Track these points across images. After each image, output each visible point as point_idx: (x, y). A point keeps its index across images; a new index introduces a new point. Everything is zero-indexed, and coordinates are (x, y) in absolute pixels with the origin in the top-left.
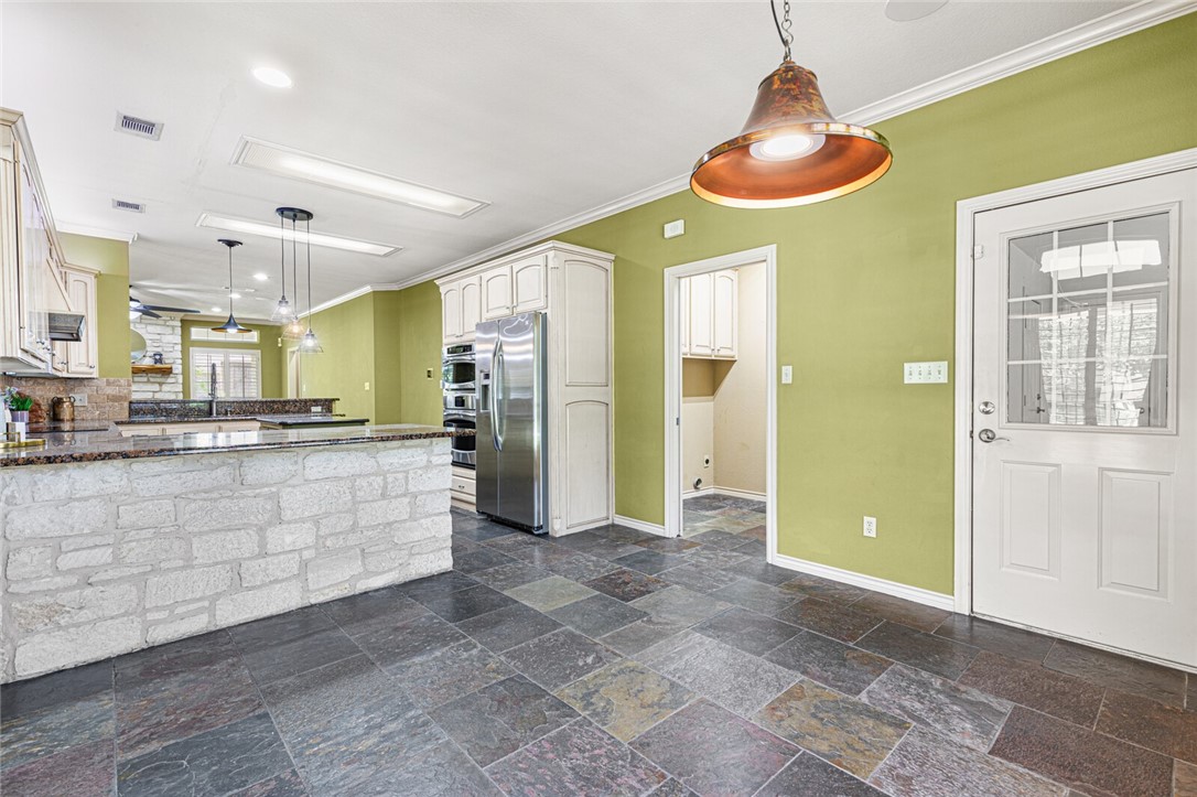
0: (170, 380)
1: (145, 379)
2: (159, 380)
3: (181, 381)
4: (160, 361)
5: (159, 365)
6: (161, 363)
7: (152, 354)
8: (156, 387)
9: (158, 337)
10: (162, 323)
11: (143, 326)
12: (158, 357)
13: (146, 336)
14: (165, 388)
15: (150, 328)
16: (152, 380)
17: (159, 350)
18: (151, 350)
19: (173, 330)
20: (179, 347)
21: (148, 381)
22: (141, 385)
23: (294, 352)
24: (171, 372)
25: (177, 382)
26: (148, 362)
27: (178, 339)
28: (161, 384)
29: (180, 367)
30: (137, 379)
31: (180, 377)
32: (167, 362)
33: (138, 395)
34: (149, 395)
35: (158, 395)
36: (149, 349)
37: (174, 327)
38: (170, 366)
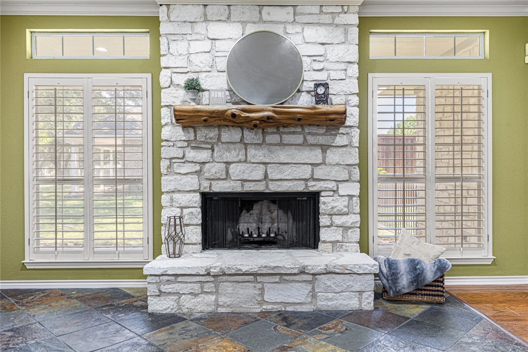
0: (340, 140)
1: (299, 139)
2: (321, 140)
3: (356, 141)
4: (322, 99)
5: (323, 108)
6: (326, 102)
7: (311, 85)
8: (315, 155)
9: (320, 50)
10: (327, 19)
11: (298, 29)
12: (321, 90)
13: (302, 49)
14: (333, 156)
15: (311, 33)
16: (311, 139)
17: (321, 77)
18: (311, 79)
19: (346, 33)
20: (354, 70)
21: (305, 144)
22: (293, 151)
24: (342, 123)
25: (349, 145)
26: (304, 102)
27: (352, 53)
28: (324, 148)
29: (355, 111)
30: (287, 139)
31: (356, 133)
32: (335, 100)
33: (289, 172)
34: (306, 172)
35: (319, 173)
36: (306, 75)
37: (347, 26)
38: (340, 108)
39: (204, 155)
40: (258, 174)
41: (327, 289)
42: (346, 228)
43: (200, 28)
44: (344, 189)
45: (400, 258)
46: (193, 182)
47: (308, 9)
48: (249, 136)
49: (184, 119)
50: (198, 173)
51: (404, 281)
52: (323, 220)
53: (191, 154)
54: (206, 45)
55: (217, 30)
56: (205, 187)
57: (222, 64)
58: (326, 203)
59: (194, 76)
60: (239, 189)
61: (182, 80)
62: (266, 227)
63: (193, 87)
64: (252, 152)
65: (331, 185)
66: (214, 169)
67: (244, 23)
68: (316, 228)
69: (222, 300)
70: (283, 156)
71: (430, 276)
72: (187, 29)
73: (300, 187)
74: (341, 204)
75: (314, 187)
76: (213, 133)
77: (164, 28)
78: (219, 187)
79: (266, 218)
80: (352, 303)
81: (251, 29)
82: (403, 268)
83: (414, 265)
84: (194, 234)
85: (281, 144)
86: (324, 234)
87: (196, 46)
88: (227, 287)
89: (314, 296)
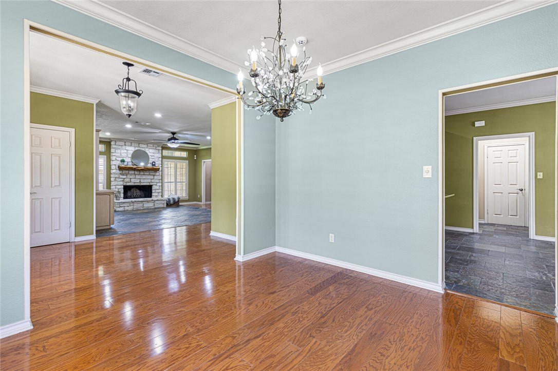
0: (157, 174)
1: (148, 173)
2: (153, 174)
3: (161, 174)
4: (153, 165)
5: (154, 167)
7: (152, 162)
8: (152, 177)
9: (153, 154)
10: (154, 148)
11: (148, 149)
12: (154, 163)
13: (149, 154)
14: (156, 177)
15: (151, 150)
16: (151, 174)
17: (154, 160)
18: (151, 161)
20: (160, 159)
21: (149, 174)
22: (147, 176)
23: (204, 162)
24: (158, 170)
25: (159, 175)
26: (150, 166)
27: (160, 155)
28: (154, 175)
29: (161, 168)
30: (145, 173)
31: (161, 172)
32: (156, 165)
33: (145, 181)
34: (150, 181)
35: (153, 181)
36: (150, 160)
37: (159, 150)
38: (158, 167)
39: (125, 177)
40: (138, 181)
41: (157, 204)
42: (159, 193)
43: (124, 147)
44: (158, 184)
45: (170, 197)
46: (122, 183)
47: (150, 145)
48: (136, 173)
49: (120, 168)
50: (123, 181)
51: (172, 202)
52: (153, 191)
53: (121, 176)
54: (126, 151)
55: (128, 148)
56: (125, 184)
57: (130, 156)
58: (154, 188)
59: (122, 158)
60: (133, 184)
61: (120, 159)
62: (135, 194)
63: (123, 161)
64: (137, 176)
65: (155, 183)
66: (128, 180)
67: (135, 147)
68: (151, 193)
69: (135, 207)
70: (144, 177)
71: (177, 200)
72: (120, 147)
73: (148, 184)
74: (158, 187)
75: (151, 184)
76: (127, 172)
77: (113, 146)
78: (128, 184)
79: (135, 192)
80: (162, 206)
81: (137, 149)
82: (171, 199)
83: (173, 199)
84: (122, 195)
85: (144, 174)
86: (153, 194)
87: (122, 151)
88: (136, 204)
89: (154, 205)
